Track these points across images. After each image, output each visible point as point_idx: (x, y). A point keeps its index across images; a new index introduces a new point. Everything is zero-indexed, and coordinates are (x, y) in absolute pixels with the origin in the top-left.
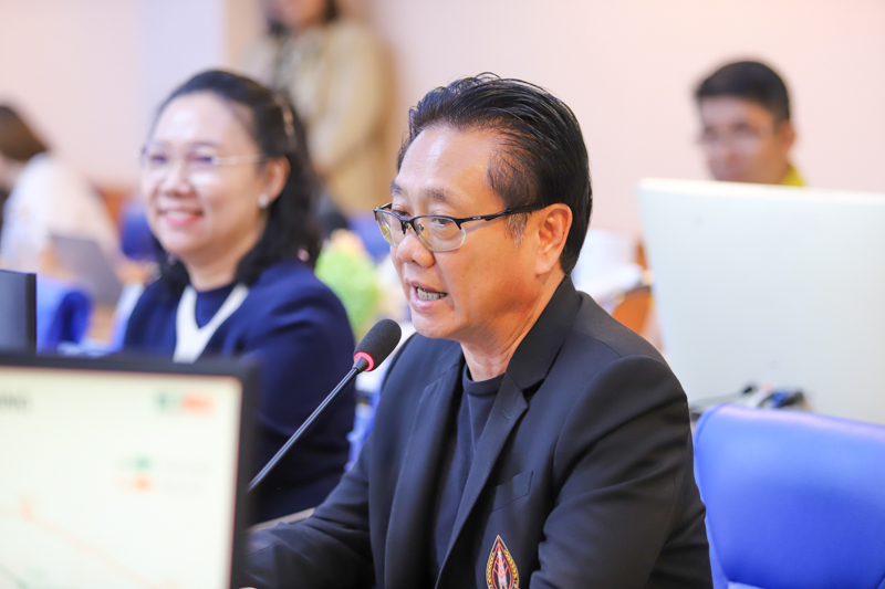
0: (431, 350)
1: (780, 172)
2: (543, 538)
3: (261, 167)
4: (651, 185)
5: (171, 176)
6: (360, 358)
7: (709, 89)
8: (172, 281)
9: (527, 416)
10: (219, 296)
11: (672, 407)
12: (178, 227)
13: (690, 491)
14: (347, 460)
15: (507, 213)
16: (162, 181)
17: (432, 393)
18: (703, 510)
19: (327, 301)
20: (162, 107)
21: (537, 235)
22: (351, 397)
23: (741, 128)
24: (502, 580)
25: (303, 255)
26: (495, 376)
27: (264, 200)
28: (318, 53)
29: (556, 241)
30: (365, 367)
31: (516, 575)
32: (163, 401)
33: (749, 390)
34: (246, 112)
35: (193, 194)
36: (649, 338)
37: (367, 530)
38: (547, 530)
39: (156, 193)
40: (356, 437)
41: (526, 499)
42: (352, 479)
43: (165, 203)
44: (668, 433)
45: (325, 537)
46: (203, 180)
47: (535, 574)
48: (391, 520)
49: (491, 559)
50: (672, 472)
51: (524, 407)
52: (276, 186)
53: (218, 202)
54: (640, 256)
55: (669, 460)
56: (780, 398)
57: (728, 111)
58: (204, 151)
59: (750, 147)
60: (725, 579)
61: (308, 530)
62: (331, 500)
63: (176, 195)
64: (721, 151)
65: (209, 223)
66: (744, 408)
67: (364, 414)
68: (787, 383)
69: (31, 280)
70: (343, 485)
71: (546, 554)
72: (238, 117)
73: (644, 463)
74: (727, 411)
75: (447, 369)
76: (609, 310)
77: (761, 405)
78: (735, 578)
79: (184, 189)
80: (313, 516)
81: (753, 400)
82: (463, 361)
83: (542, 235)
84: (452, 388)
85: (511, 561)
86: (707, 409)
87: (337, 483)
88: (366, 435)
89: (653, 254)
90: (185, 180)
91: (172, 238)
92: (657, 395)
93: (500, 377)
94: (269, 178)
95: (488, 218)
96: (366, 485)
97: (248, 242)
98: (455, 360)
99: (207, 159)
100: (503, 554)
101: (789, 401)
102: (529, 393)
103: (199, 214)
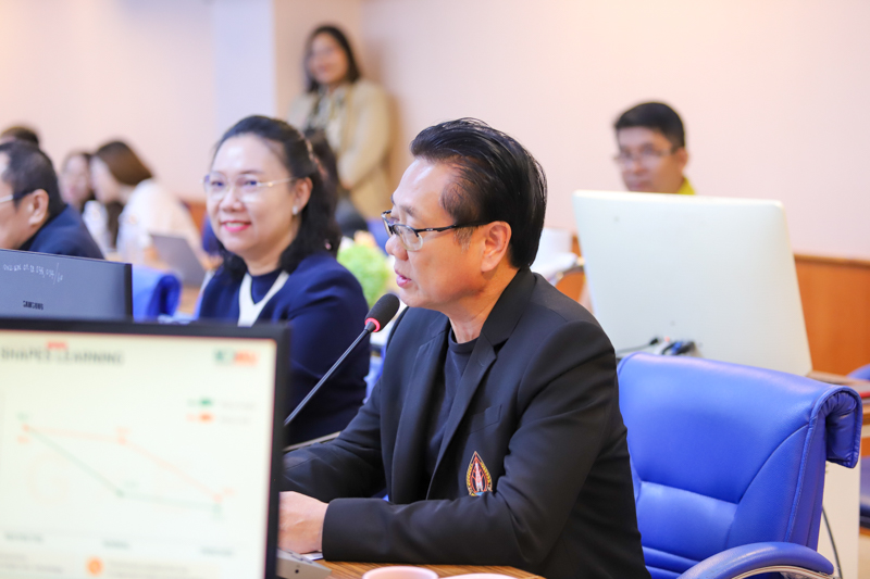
0: (424, 318)
1: (678, 185)
2: (508, 452)
3: (292, 184)
4: (581, 194)
5: (227, 197)
6: (369, 322)
7: (625, 122)
8: (233, 270)
9: (496, 364)
10: (269, 279)
11: (604, 357)
12: (234, 233)
13: (616, 418)
14: (364, 397)
15: (455, 227)
16: (221, 201)
17: (425, 352)
18: (625, 431)
19: (347, 281)
20: (218, 146)
21: (483, 243)
22: (366, 349)
23: (648, 149)
24: (479, 484)
25: (328, 246)
26: (471, 340)
27: (296, 210)
28: (342, 103)
29: (499, 248)
30: (374, 329)
31: (490, 481)
32: (219, 356)
33: (655, 342)
34: (279, 147)
35: (244, 209)
36: (583, 303)
37: (380, 449)
38: (510, 447)
39: (217, 209)
40: (370, 379)
41: (497, 425)
42: (366, 412)
43: (224, 217)
44: (599, 377)
45: (347, 453)
46: (251, 199)
47: (501, 478)
48: (396, 444)
49: (470, 468)
50: (603, 405)
51: (493, 358)
52: (304, 199)
53: (261, 216)
54: (575, 246)
55: (601, 396)
56: (677, 346)
57: (638, 137)
58: (250, 177)
59: (654, 163)
60: (639, 479)
61: (335, 448)
62: (350, 427)
63: (232, 210)
64: (633, 166)
65: (255, 230)
66: (652, 355)
67: (376, 362)
68: (683, 337)
69: (128, 268)
70: (359, 416)
71: (509, 464)
72: (273, 151)
73: (582, 399)
74: (639, 357)
75: (437, 333)
76: (553, 283)
77: (664, 352)
78: (646, 479)
79: (237, 206)
80: (339, 438)
81: (658, 349)
82: (449, 326)
83: (487, 242)
84: (440, 347)
85: (486, 471)
86: (624, 356)
87: (356, 414)
88: (378, 377)
89: (584, 244)
90: (237, 200)
91: (231, 242)
92: (593, 349)
93: (474, 341)
94: (298, 193)
95: (440, 230)
96: (378, 416)
97: (287, 240)
98: (442, 327)
99: (253, 183)
100: (480, 465)
101: (684, 349)
102: (497, 348)
103: (248, 224)
